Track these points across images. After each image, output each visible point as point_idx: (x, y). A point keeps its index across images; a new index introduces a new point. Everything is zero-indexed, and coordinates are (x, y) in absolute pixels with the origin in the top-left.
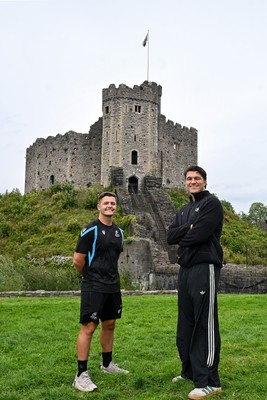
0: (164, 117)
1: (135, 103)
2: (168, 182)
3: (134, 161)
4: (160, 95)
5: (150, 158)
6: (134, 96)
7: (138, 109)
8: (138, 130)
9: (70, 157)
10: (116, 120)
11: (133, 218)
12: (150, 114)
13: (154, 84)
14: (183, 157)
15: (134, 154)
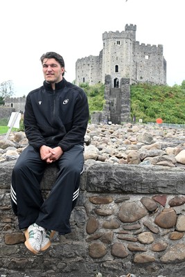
0: (138, 42)
1: (117, 40)
2: (141, 78)
3: (117, 71)
4: (135, 30)
5: (125, 68)
6: (116, 36)
7: (119, 43)
8: (118, 54)
9: (90, 68)
10: (108, 50)
11: (104, 101)
12: (125, 45)
13: (132, 25)
14: (152, 63)
15: (117, 67)
